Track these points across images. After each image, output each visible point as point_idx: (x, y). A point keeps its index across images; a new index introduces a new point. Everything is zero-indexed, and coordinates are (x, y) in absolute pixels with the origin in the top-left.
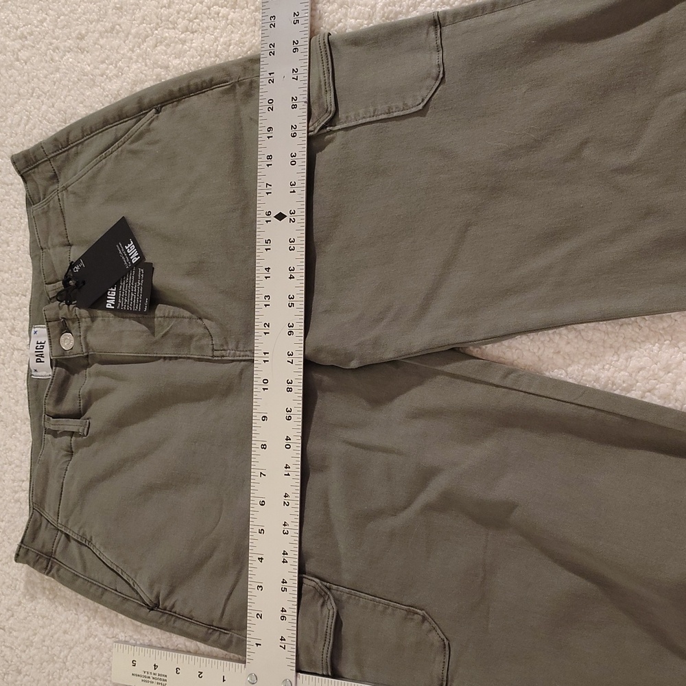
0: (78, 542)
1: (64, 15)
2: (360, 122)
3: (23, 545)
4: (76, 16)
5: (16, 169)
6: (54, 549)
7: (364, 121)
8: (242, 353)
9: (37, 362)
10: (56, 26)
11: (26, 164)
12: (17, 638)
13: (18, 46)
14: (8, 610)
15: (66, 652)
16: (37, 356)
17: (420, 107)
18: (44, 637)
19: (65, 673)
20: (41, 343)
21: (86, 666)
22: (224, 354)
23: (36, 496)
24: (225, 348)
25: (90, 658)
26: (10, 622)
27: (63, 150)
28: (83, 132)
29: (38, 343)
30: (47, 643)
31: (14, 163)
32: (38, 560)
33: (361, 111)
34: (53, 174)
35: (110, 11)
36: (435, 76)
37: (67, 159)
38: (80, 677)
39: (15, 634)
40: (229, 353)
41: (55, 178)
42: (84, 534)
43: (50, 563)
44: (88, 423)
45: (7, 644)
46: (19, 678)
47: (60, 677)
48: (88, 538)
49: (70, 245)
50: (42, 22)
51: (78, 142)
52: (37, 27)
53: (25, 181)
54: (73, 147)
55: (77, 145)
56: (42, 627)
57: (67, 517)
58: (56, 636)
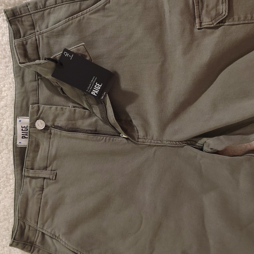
0: (51, 237)
3: (15, 241)
6: (35, 240)
8: (156, 142)
9: (22, 138)
11: (14, 15)
16: (22, 135)
20: (24, 127)
22: (145, 141)
23: (21, 213)
24: (146, 138)
27: (41, 10)
29: (22, 127)
32: (25, 246)
37: (42, 16)
40: (148, 141)
41: (32, 25)
42: (54, 233)
43: (33, 247)
44: (55, 172)
48: (57, 235)
51: (52, 6)
54: (47, 9)
55: (51, 8)
57: (43, 225)
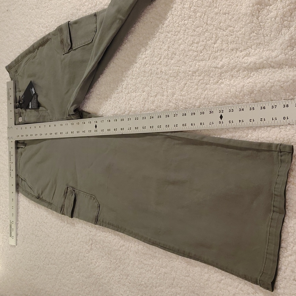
1: (57, 18)
2: (79, 47)
4: (61, 18)
5: (7, 69)
6: (19, 183)
7: (79, 46)
10: (55, 22)
11: (9, 68)
12: (48, 225)
13: (45, 30)
14: (46, 216)
15: (61, 229)
17: (91, 41)
18: (55, 224)
19: (61, 236)
21: (67, 233)
24: (53, 119)
25: (68, 230)
26: (46, 220)
27: (17, 63)
28: (22, 57)
30: (56, 226)
31: (6, 68)
33: (78, 44)
34: (15, 70)
35: (70, 16)
36: (94, 31)
37: (19, 66)
38: (65, 237)
39: (48, 224)
41: (16, 71)
44: (25, 144)
45: (46, 228)
46: (49, 238)
47: (60, 237)
49: (20, 91)
50: (52, 21)
52: (50, 23)
53: (9, 73)
55: (21, 61)
56: (55, 221)
57: (21, 173)
58: (58, 224)
